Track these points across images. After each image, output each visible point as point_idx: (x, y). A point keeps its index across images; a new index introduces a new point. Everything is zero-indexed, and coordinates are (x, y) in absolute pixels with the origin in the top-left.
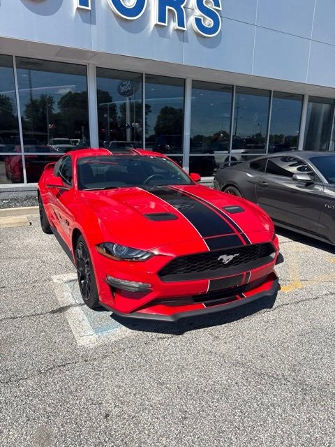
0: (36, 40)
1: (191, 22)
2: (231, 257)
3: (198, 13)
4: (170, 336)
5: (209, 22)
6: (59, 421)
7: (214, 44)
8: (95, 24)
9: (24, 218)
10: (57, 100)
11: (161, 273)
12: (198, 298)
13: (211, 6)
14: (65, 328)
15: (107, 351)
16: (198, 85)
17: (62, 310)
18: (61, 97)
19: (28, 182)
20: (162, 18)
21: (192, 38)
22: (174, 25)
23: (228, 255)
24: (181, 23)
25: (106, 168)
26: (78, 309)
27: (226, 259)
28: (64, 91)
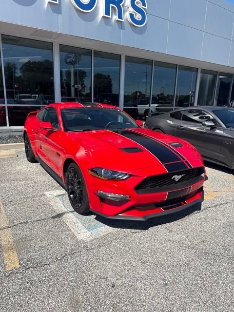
0: (19, 23)
1: (126, 16)
2: (180, 177)
3: (131, 10)
4: (139, 231)
5: (138, 17)
6: (81, 291)
7: (142, 31)
8: (61, 14)
9: (13, 151)
10: (19, 67)
11: (136, 188)
12: (159, 205)
13: (140, 6)
14: (65, 228)
15: (100, 242)
16: (129, 59)
17: (59, 216)
18: (22, 65)
19: (10, 125)
20: (107, 12)
21: (128, 27)
22: (115, 17)
23: (178, 175)
24: (120, 16)
25: (73, 116)
26: (71, 215)
27: (177, 178)
28: (25, 60)
